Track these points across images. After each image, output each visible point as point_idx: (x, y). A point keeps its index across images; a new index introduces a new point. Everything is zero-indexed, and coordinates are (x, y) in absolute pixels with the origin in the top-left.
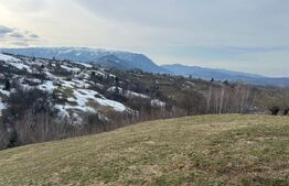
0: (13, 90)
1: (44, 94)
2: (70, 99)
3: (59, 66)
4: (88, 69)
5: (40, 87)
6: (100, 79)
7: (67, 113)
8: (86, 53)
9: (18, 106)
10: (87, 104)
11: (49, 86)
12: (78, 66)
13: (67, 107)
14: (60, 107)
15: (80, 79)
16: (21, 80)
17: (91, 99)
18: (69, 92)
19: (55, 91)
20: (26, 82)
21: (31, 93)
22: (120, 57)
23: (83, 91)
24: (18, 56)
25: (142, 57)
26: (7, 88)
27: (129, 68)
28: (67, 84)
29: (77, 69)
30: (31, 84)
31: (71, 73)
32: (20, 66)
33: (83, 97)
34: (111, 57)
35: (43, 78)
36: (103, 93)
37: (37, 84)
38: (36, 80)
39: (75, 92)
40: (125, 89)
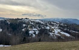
0: (40, 28)
1: (47, 30)
2: (53, 31)
3: (51, 23)
4: (58, 23)
5: (46, 28)
6: (62, 26)
7: (52, 35)
10: (58, 33)
11: (48, 28)
12: (56, 23)
13: (52, 33)
14: (50, 33)
15: (56, 26)
16: (42, 26)
17: (59, 32)
19: (49, 29)
20: (43, 27)
21: (44, 29)
22: (68, 20)
23: (57, 29)
28: (53, 27)
29: (55, 24)
30: (44, 27)
31: (54, 25)
32: (42, 23)
33: (57, 31)
35: (47, 26)
37: (45, 27)
39: (55, 30)
40: (70, 29)
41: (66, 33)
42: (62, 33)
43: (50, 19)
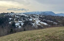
0: (25, 20)
1: (30, 21)
2: (35, 22)
4: (39, 16)
5: (29, 20)
6: (41, 18)
8: (38, 12)
9: (25, 23)
10: (38, 23)
12: (37, 15)
13: (34, 24)
14: (33, 24)
15: (37, 18)
16: (26, 19)
18: (35, 21)
19: (32, 20)
20: (27, 19)
21: (28, 21)
23: (38, 20)
24: (26, 14)
25: (51, 12)
26: (24, 20)
27: (48, 15)
28: (34, 19)
29: (36, 16)
30: (28, 19)
31: (35, 17)
32: (26, 16)
33: (38, 22)
34: (44, 13)
35: (30, 18)
36: (42, 21)
37: (29, 19)
38: (29, 18)
39: (36, 21)
40: (47, 20)
41: (44, 23)
42: (42, 23)
43: (33, 12)
